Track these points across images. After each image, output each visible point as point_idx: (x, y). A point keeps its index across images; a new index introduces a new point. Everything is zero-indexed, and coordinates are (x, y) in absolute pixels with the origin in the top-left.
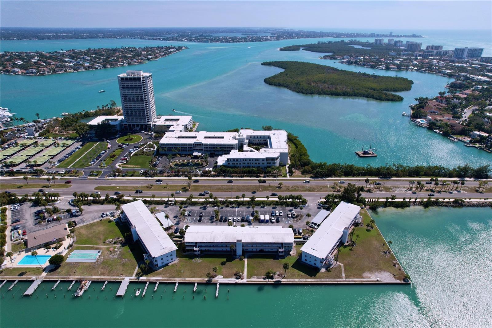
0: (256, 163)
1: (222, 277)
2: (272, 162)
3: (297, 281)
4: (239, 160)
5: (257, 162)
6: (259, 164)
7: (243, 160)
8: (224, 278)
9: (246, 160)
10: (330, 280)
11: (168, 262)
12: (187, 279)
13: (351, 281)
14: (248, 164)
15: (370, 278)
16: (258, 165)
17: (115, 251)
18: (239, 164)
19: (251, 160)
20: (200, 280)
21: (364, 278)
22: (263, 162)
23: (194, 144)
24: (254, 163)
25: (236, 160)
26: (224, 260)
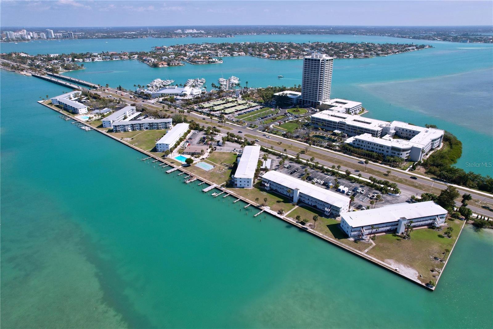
0: (380, 150)
1: (270, 208)
2: (397, 153)
3: (320, 235)
4: (364, 143)
5: (382, 149)
6: (383, 151)
7: (368, 143)
8: (270, 209)
9: (371, 144)
10: (349, 247)
11: (245, 186)
12: (247, 199)
13: (368, 258)
14: (373, 148)
15: (390, 264)
16: (381, 151)
17: (222, 170)
18: (363, 146)
19: (376, 145)
20: (254, 204)
21: (383, 262)
22: (388, 150)
23: (338, 123)
24: (378, 149)
25: (361, 142)
26: (282, 200)
